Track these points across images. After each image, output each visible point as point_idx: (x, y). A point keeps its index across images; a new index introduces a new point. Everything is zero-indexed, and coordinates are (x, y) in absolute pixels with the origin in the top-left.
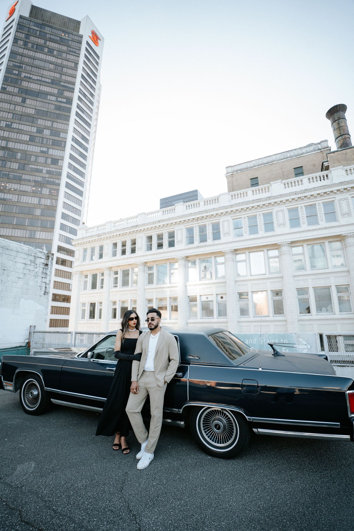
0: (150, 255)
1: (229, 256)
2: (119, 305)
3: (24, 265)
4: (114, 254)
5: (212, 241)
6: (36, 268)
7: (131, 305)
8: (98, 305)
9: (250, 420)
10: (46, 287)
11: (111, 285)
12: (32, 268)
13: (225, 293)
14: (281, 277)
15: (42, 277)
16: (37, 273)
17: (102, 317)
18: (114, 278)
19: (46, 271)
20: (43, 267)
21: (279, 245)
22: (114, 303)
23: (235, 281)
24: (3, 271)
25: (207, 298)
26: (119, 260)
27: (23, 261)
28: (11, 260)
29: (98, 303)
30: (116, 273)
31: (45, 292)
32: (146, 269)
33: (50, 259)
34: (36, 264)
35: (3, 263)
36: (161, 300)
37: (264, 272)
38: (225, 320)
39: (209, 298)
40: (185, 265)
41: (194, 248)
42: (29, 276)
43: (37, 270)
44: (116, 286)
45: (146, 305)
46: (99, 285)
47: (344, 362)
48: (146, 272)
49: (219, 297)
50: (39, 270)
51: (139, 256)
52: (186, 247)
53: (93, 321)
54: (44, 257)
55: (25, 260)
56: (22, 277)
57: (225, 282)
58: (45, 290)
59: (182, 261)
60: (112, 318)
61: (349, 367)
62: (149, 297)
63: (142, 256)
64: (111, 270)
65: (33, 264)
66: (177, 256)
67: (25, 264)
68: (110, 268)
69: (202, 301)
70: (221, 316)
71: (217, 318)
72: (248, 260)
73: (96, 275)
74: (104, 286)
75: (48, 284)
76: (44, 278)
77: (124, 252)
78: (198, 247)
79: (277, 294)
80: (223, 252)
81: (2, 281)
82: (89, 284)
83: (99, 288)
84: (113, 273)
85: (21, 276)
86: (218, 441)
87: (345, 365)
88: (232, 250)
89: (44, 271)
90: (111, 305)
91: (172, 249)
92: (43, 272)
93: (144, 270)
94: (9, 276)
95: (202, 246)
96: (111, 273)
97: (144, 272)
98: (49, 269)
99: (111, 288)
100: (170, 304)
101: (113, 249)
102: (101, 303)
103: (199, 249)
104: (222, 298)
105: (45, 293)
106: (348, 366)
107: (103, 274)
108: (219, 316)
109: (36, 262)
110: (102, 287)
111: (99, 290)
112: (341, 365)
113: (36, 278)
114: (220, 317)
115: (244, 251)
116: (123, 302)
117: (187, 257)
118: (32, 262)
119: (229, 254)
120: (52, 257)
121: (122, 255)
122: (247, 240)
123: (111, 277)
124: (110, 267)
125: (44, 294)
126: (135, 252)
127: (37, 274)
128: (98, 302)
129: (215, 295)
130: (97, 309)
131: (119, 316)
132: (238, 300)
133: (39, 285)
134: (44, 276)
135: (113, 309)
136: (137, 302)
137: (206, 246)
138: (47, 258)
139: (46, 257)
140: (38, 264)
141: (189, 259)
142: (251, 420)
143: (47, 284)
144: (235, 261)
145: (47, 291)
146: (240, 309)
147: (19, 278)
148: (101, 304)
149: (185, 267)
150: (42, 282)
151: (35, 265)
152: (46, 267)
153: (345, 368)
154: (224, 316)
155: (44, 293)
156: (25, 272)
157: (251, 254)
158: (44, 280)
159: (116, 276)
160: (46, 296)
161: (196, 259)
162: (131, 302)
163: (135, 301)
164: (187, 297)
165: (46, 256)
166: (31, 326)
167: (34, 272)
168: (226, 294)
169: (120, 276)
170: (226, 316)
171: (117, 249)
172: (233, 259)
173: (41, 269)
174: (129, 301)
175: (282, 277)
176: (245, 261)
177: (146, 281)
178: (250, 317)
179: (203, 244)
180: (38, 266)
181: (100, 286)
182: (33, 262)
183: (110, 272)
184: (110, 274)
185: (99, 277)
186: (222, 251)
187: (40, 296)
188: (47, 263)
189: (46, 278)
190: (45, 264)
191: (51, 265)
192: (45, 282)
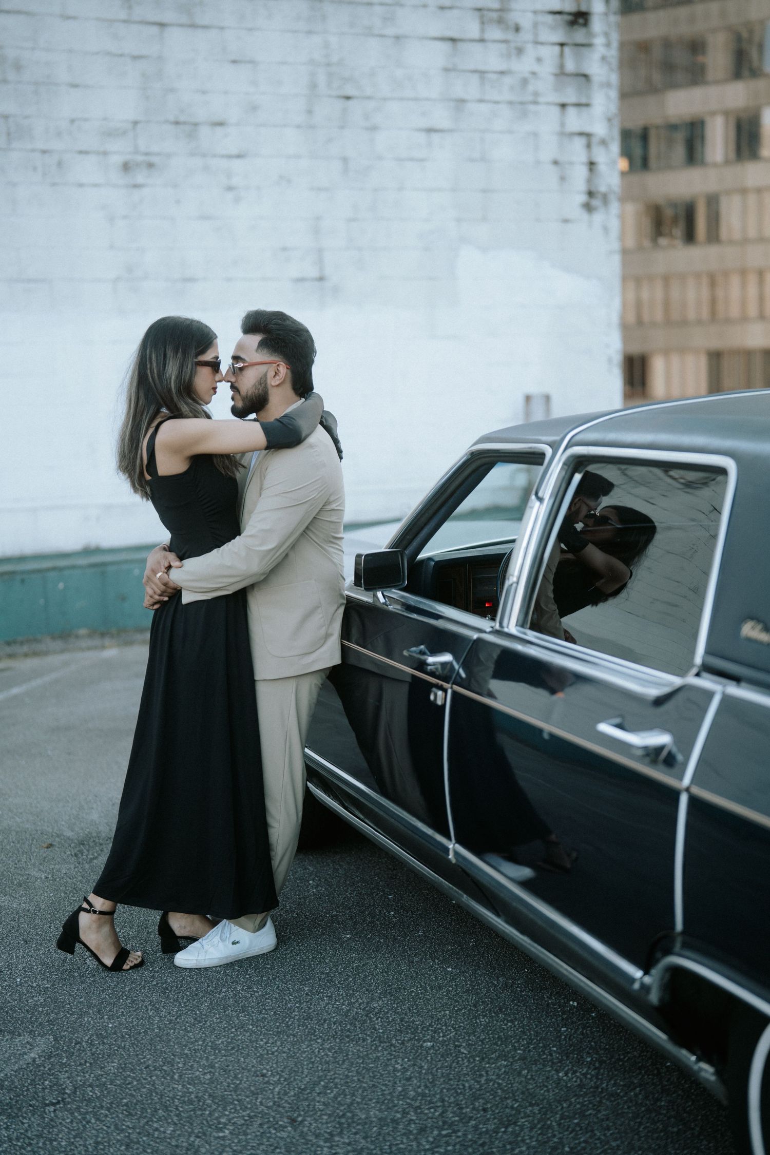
3: (446, 47)
6: (520, 51)
10: (592, 165)
12: (492, 58)
15: (563, 106)
16: (525, 82)
19: (577, 59)
20: (556, 35)
24: (341, 103)
27: (437, 27)
28: (369, 32)
31: (591, 194)
34: (517, 29)
35: (335, 59)
42: (483, 107)
43: (525, 65)
50: (539, 60)
55: (448, 14)
56: (445, 124)
58: (589, 181)
65: (495, 33)
67: (453, 40)
75: (603, 142)
76: (571, 112)
81: (345, 160)
85: (441, 117)
89: (570, 66)
92: (561, 73)
94: (374, 128)
98: (599, 41)
105: (595, 202)
109: (515, 17)
113: (524, 114)
118: (491, 21)
125: (588, 207)
127: (531, 88)
133: (549, 151)
134: (571, 96)
140: (526, 21)
143: (595, 140)
145: (603, 189)
147: (430, 130)
150: (566, 135)
151: (510, 36)
152: (579, 35)
155: (583, 198)
156: (458, 91)
158: (574, 121)
160: (600, 217)
166: (528, 399)
167: (507, 80)
173: (550, 53)
180: (526, 36)
182: (495, 15)
187: (566, 221)
188: (579, 5)
189: (587, 105)
190: (570, 14)
191: (606, 14)
192: (581, 134)
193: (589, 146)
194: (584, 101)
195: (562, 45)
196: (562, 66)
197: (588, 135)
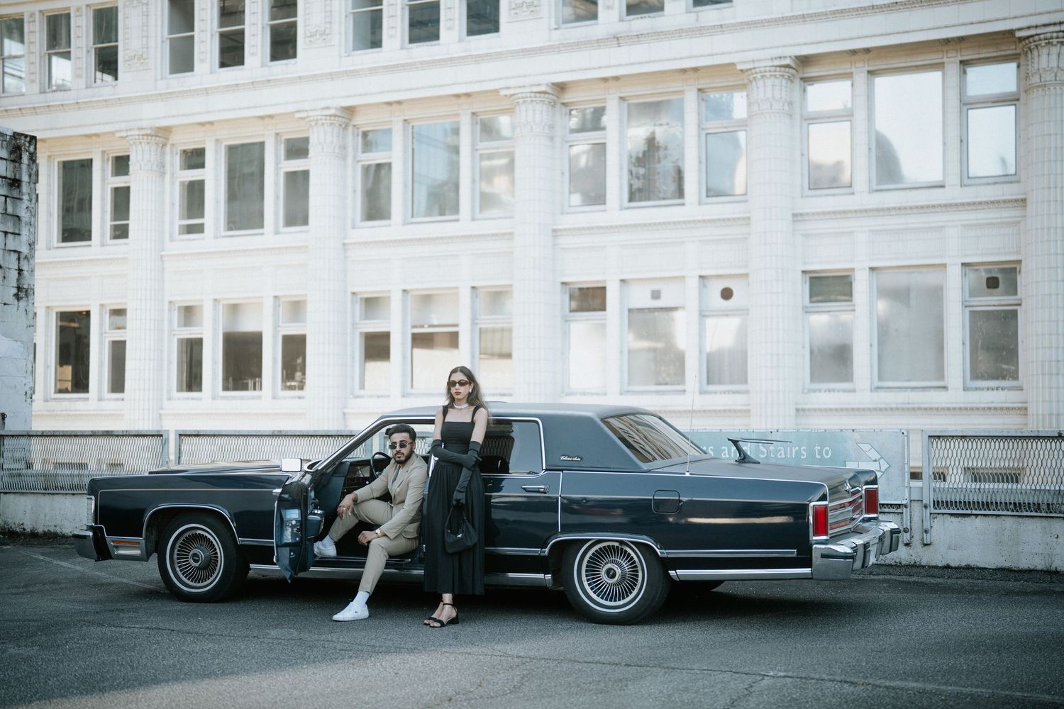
0: (374, 70)
1: (771, 90)
2: (215, 321)
4: (182, 60)
5: (688, 12)
7: (276, 326)
8: (101, 324)
9: (663, 556)
10: (20, 271)
11: (172, 223)
13: (743, 271)
14: (1016, 201)
15: (6, 233)
17: (128, 384)
18: (182, 183)
19: (15, 207)
20: (3, 191)
21: (1021, 39)
22: (188, 313)
23: (795, 215)
25: (656, 295)
26: (206, 91)
29: (101, 315)
30: (195, 158)
31: (19, 288)
32: (354, 142)
33: (25, 157)
36: (427, 299)
37: (937, 177)
38: (736, 401)
39: (663, 295)
40: (552, 127)
41: (598, 41)
44: (199, 229)
45: (354, 324)
46: (103, 219)
47: (968, 504)
48: (350, 160)
49: (716, 288)
51: (315, 77)
52: (557, 37)
53: (81, 406)
54: (3, 153)
57: (747, 220)
58: (18, 280)
59: (538, 107)
60: (180, 390)
61: (979, 517)
62: (369, 289)
63: (331, 76)
64: (164, 145)
66: (512, 83)
68: (162, 134)
69: (630, 310)
70: (720, 383)
71: (702, 392)
72: (861, 115)
73: (86, 165)
74: (134, 222)
75: (26, 258)
76: (10, 236)
77: (232, 52)
78: (617, 39)
79: (992, 283)
80: (739, 67)
82: (50, 214)
83: (103, 235)
84: (178, 160)
86: (611, 598)
87: (969, 512)
88: (788, 61)
89: (10, 210)
90: (170, 321)
91: (484, 42)
92: (5, 213)
93: (344, 147)
95: (639, 37)
96: (168, 157)
97: (344, 158)
98: (25, 197)
99: (172, 240)
100: (474, 321)
101: (171, 32)
102: (119, 312)
103: (624, 49)
104: (727, 294)
105: (22, 294)
106: (977, 515)
107: (121, 164)
108: (708, 383)
110: (121, 232)
111: (103, 245)
112: (960, 512)
114: (712, 388)
115: (845, 68)
116: (234, 309)
117: (561, 87)
119: (769, 82)
120: (32, 149)
121: (223, 65)
122: (865, 8)
123: (168, 177)
124: (159, 129)
125: (18, 297)
126: (294, 56)
128: (102, 305)
129: (693, 283)
130: (101, 342)
131: (214, 379)
132: (804, 308)
134: (10, 228)
135: (181, 341)
136: (310, 308)
137: (659, 35)
138: (13, 157)
139: (11, 153)
141: (569, 97)
142: (665, 555)
143: (22, 256)
144: (798, 117)
145: (25, 286)
146: (812, 352)
148: (117, 319)
149: (552, 138)
150: (6, 251)
152: (15, 193)
153: (967, 519)
154: (732, 383)
155: (15, 291)
157: (880, 82)
158: (12, 243)
159: (194, 175)
160: (22, 303)
161: (604, 100)
162: (276, 308)
163: (297, 308)
164: (559, 286)
165: (10, 148)
168: (746, 275)
169: (214, 176)
170: (746, 382)
171: (196, 33)
172: (791, 103)
174: (268, 304)
175: (1024, 200)
176: (846, 115)
177: (355, 203)
178: (854, 391)
179: (641, 23)
181: (109, 223)
183: (163, 154)
184: (163, 165)
185: (103, 179)
186: (733, 64)
187: (5, 304)
188: (15, 176)
189: (19, 234)
190: (10, 179)
191: (29, 183)
192: (15, 251)
193: (19, 259)
194: (17, 232)
195: (6, 197)
196: (6, 210)
197: (19, 253)
